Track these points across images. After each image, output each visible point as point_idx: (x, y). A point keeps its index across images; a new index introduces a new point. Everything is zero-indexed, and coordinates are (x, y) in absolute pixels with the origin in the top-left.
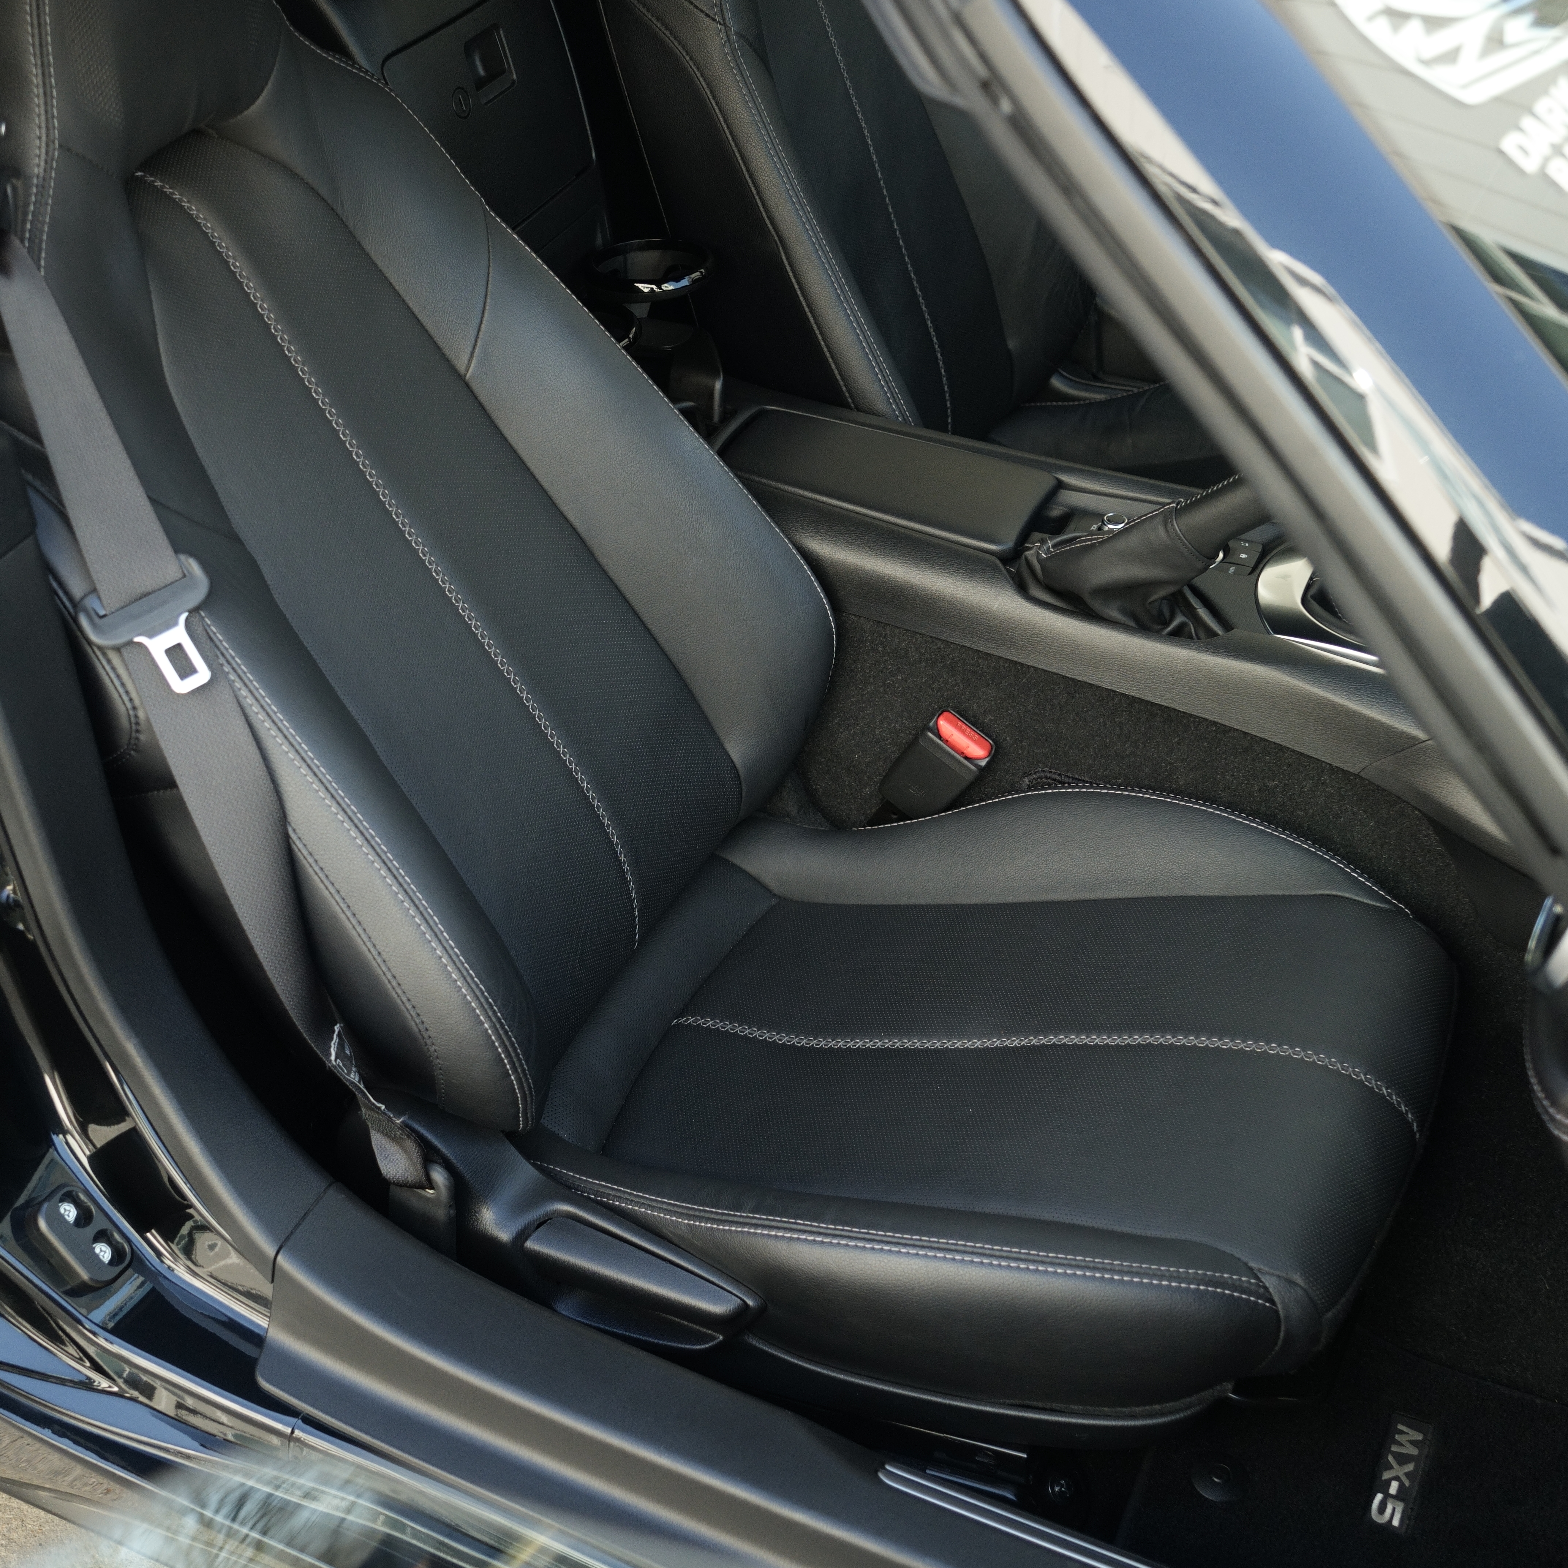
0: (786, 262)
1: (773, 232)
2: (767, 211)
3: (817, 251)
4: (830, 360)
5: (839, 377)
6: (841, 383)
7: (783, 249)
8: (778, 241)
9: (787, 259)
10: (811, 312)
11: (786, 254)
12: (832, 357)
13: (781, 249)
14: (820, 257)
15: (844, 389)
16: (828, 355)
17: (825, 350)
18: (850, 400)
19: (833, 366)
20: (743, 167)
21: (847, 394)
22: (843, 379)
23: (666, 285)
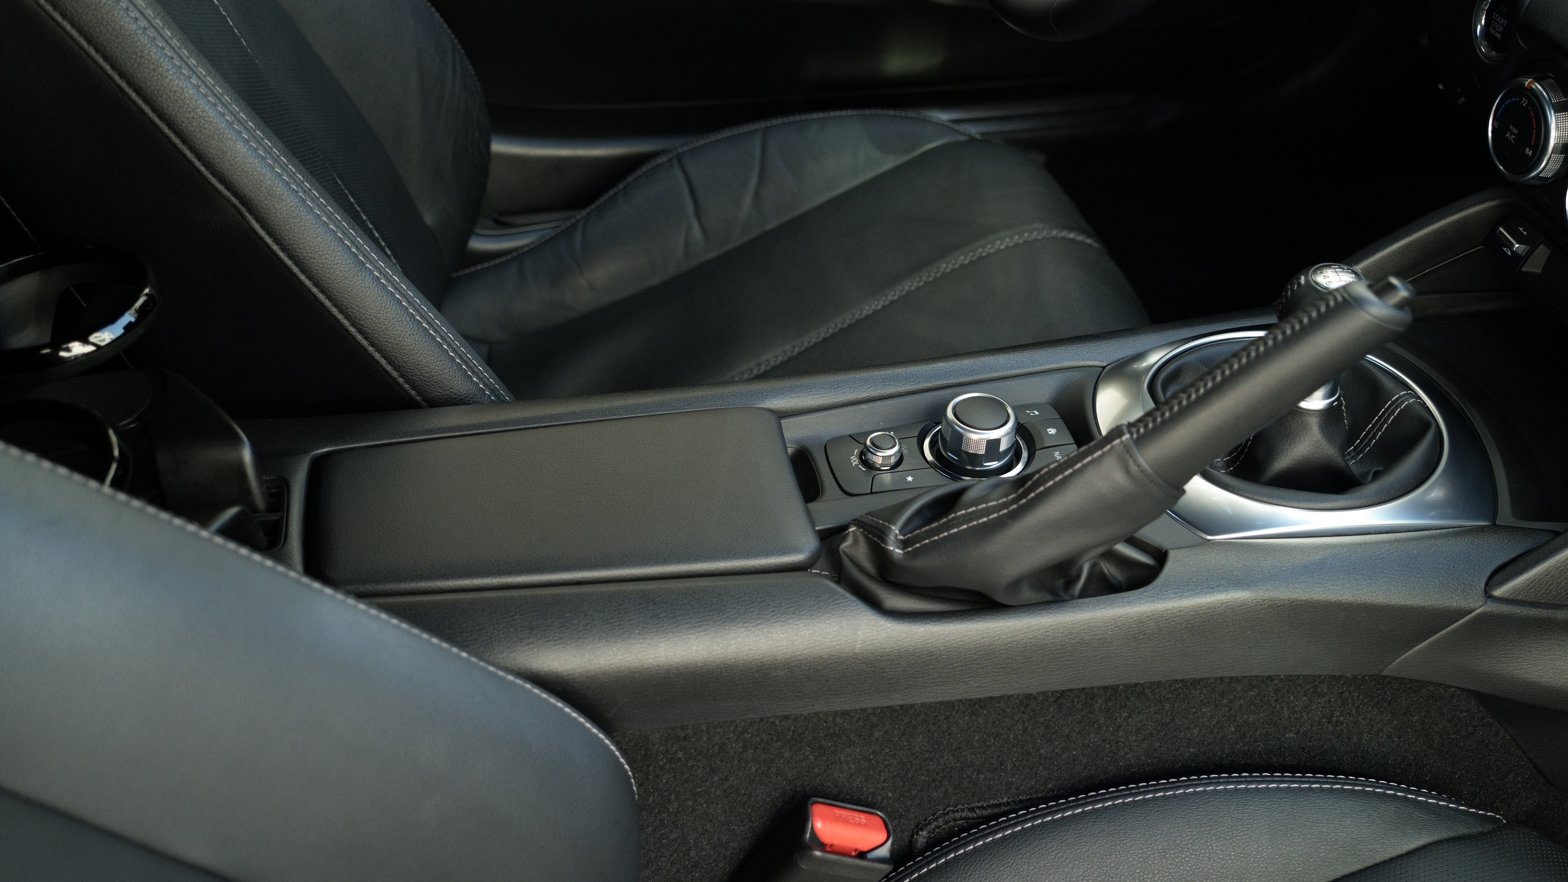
0: (262, 233)
1: (227, 193)
2: (208, 165)
3: (304, 201)
4: (371, 349)
5: (389, 368)
6: (395, 374)
7: (250, 214)
8: (240, 206)
9: (263, 227)
10: (323, 292)
11: (258, 220)
12: (372, 344)
13: (247, 215)
14: (311, 209)
15: (401, 380)
16: (365, 343)
17: (359, 337)
18: (413, 392)
19: (377, 356)
20: (144, 106)
21: (407, 386)
22: (396, 369)
23: (96, 334)
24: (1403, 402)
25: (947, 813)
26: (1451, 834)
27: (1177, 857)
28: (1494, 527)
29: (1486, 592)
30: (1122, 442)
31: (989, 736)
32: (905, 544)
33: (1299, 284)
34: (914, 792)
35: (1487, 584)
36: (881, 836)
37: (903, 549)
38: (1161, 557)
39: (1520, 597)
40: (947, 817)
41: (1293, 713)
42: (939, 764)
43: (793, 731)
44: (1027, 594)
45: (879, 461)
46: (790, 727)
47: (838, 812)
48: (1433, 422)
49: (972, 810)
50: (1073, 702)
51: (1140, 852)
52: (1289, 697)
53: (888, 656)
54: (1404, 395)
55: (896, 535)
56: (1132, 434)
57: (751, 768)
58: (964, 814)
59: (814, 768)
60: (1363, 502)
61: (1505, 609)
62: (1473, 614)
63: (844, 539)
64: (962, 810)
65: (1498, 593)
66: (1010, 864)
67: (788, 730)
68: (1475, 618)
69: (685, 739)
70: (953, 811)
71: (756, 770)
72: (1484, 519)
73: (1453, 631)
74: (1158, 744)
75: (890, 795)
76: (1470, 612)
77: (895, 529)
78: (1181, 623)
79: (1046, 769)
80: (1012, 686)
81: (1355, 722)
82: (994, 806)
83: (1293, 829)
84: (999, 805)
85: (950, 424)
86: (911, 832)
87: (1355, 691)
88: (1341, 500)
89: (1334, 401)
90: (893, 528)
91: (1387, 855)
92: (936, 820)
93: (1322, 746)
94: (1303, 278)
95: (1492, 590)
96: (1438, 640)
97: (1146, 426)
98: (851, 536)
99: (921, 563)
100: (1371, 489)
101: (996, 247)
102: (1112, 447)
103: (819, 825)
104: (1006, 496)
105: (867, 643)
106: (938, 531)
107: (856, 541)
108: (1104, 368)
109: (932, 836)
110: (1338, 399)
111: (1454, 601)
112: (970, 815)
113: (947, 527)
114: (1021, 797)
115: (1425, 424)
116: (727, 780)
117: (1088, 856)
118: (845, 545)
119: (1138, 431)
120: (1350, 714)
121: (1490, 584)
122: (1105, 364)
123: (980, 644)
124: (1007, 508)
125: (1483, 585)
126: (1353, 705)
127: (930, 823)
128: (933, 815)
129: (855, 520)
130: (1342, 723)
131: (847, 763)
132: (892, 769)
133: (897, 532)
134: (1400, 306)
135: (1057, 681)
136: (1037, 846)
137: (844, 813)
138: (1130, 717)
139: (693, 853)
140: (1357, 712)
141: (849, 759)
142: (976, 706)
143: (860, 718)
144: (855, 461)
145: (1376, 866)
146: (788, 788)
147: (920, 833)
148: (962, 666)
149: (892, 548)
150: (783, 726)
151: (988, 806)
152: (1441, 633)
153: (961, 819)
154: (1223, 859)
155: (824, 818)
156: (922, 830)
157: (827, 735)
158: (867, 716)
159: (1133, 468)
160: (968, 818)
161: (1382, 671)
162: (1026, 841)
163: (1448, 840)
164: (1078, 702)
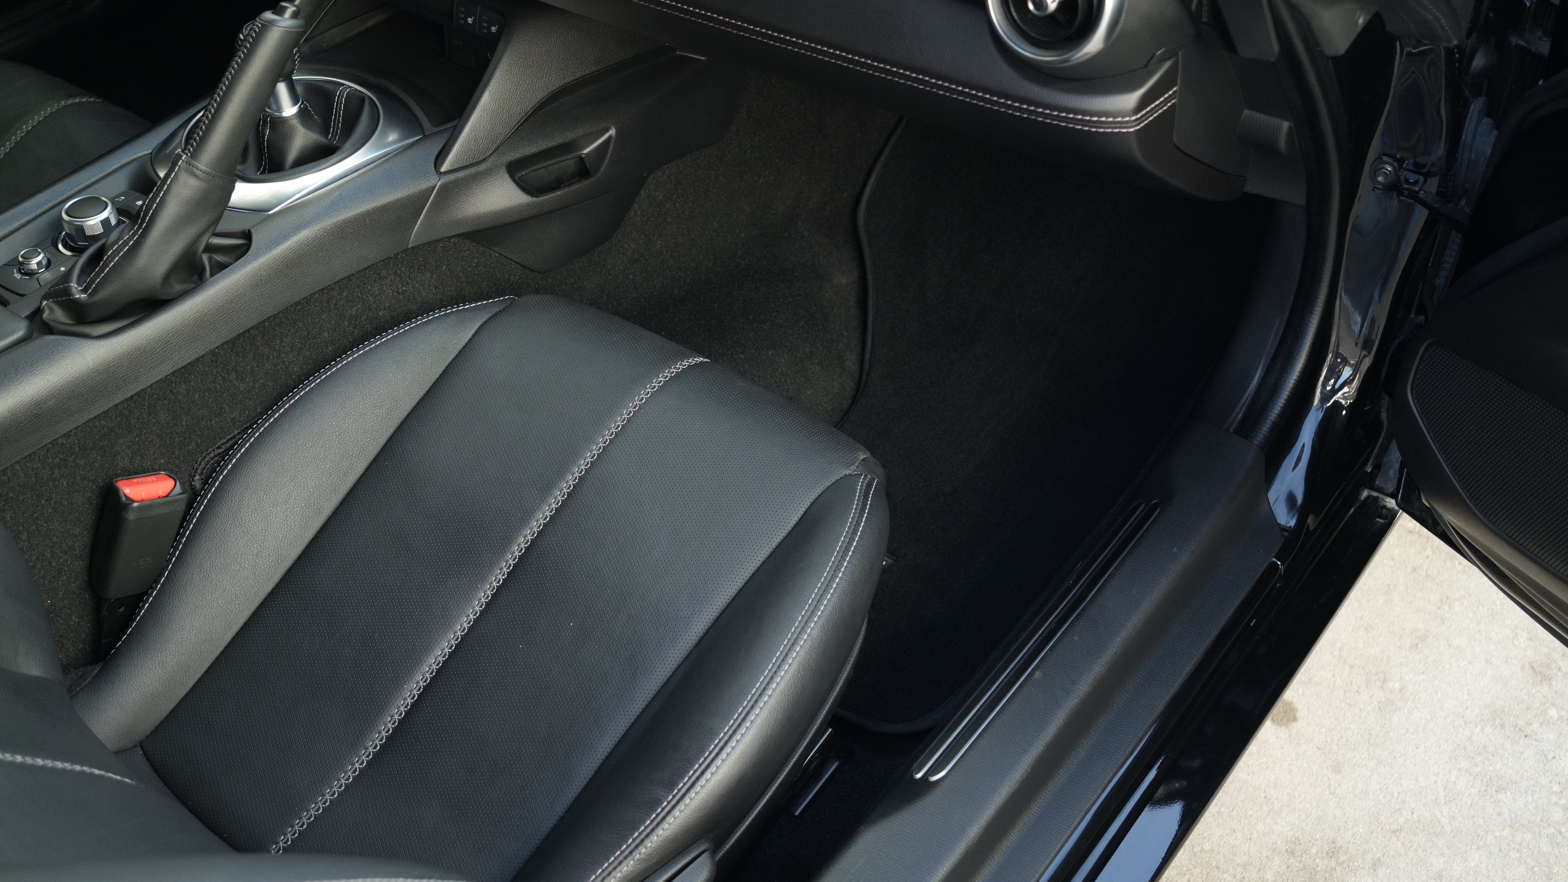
24: (344, 93)
25: (205, 457)
26: (490, 315)
27: (352, 404)
28: (425, 137)
29: (437, 172)
30: (183, 161)
31: (204, 393)
32: (84, 291)
33: (241, 39)
34: (177, 453)
35: (435, 168)
36: (171, 483)
37: (86, 293)
38: (247, 236)
39: (456, 166)
40: (206, 460)
41: (375, 297)
42: (183, 426)
43: (78, 444)
44: (178, 287)
45: (35, 267)
46: (74, 442)
47: (135, 481)
48: (365, 96)
49: (219, 447)
50: (243, 347)
51: (329, 412)
52: (367, 288)
53: (113, 362)
54: (342, 89)
55: (77, 288)
56: (187, 155)
57: (63, 484)
58: (216, 453)
59: (104, 465)
60: (347, 154)
61: (452, 177)
62: (437, 187)
63: (42, 313)
64: (213, 451)
65: (443, 169)
66: (259, 460)
67: (74, 444)
68: (439, 189)
69: (9, 480)
70: (208, 454)
71: (67, 483)
72: (418, 135)
73: (432, 203)
74: (308, 353)
75: (162, 461)
76: (435, 187)
77: (74, 285)
78: (279, 265)
79: (250, 400)
80: (200, 349)
81: (413, 287)
82: (231, 439)
83: (406, 355)
84: (234, 437)
85: (69, 223)
86: (189, 482)
87: (402, 267)
88: (335, 158)
89: (301, 105)
90: (72, 284)
91: (463, 344)
92: (200, 465)
93: (403, 311)
94: (241, 35)
95: (440, 169)
96: (427, 211)
97: (192, 146)
98: (46, 307)
99: (103, 294)
100: (348, 144)
101: (25, 130)
102: (179, 166)
103: (127, 491)
104: (132, 229)
105: (95, 360)
106: (102, 270)
107: (51, 310)
108: (151, 153)
109: (203, 477)
110: (303, 103)
111: (423, 185)
112: (220, 451)
113: (106, 265)
114: (244, 426)
115: (362, 99)
116: (51, 499)
117: (301, 431)
118: (45, 315)
119: (189, 151)
120: (408, 283)
121: (437, 166)
122: (150, 151)
123: (166, 330)
124: (137, 234)
125: (434, 169)
126: (406, 276)
127: (197, 469)
128: (197, 463)
129: (43, 296)
130: (406, 291)
131: (123, 451)
132: (155, 443)
133: (76, 286)
134: (295, 16)
135: (225, 333)
136: (269, 442)
137: (140, 480)
138: (282, 342)
139: (54, 564)
140: (410, 279)
141: (123, 448)
142: (185, 372)
143: (116, 415)
144: (18, 276)
145: (460, 352)
146: (94, 487)
147: (195, 479)
148: (162, 349)
149: (78, 296)
150: (69, 443)
151: (228, 440)
152: (427, 206)
153: (215, 456)
154: (377, 392)
155: (128, 486)
156: (194, 476)
157: (101, 437)
158: (121, 412)
159: (198, 173)
160: (220, 454)
161: (408, 245)
162: (261, 443)
163: (490, 319)
164: (246, 345)
